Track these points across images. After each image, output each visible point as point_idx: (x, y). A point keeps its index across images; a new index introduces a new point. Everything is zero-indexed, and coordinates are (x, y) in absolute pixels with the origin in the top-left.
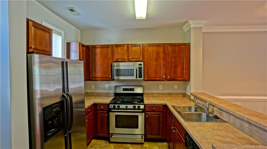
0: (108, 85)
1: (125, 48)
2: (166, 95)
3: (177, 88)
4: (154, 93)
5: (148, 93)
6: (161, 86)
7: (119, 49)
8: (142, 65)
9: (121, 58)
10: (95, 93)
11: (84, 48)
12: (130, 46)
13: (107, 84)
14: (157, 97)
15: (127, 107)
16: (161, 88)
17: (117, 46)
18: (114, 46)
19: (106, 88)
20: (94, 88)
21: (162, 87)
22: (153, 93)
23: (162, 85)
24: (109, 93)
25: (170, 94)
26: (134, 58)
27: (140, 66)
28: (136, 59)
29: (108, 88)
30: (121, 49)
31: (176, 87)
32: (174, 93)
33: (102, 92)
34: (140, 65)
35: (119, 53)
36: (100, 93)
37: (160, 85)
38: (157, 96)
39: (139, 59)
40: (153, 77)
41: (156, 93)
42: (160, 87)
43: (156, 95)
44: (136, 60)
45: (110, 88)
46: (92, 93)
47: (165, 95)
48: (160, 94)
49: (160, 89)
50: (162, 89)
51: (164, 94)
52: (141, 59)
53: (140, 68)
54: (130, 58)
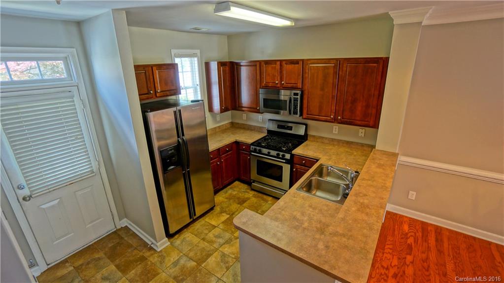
1: (278, 66)
2: (343, 143)
3: (363, 136)
5: (314, 136)
6: (336, 128)
7: (270, 67)
8: (298, 96)
9: (272, 81)
10: (246, 125)
11: (227, 67)
12: (284, 62)
13: (260, 115)
14: (327, 144)
15: (269, 153)
17: (267, 62)
18: (263, 63)
20: (245, 119)
21: (337, 130)
22: (323, 138)
24: (263, 127)
25: (349, 143)
26: (290, 82)
27: (295, 97)
28: (292, 85)
29: (261, 121)
30: (272, 68)
31: (362, 133)
32: (357, 144)
34: (296, 94)
35: (269, 75)
36: (252, 126)
38: (328, 142)
39: (297, 83)
40: (315, 114)
41: (326, 138)
42: (334, 130)
43: (326, 141)
45: (263, 121)
46: (244, 124)
47: (341, 144)
48: (333, 140)
49: (334, 132)
50: (337, 132)
51: (339, 141)
52: (300, 86)
53: (296, 100)
54: (283, 82)
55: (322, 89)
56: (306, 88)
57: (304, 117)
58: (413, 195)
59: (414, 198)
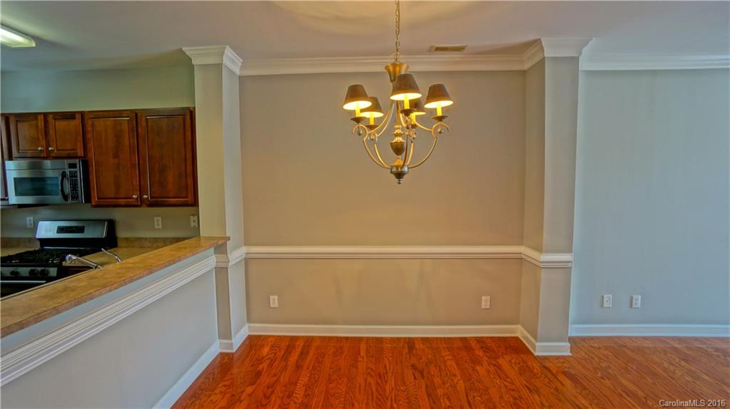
0: (32, 218)
1: (41, 122)
4: (142, 238)
5: (127, 239)
6: (158, 221)
7: (26, 126)
12: (51, 117)
13: (29, 216)
14: (149, 247)
16: (158, 225)
19: (28, 226)
21: (160, 222)
22: (140, 239)
23: (160, 219)
26: (64, 148)
27: (72, 170)
28: (68, 152)
29: (32, 227)
30: (32, 126)
33: (18, 236)
34: (73, 166)
35: (25, 137)
36: (12, 238)
37: (156, 218)
39: (74, 150)
40: (110, 197)
41: (146, 239)
42: (156, 223)
43: (147, 244)
44: (69, 154)
48: (156, 240)
49: (156, 227)
50: (160, 227)
51: (165, 240)
52: (80, 152)
53: (73, 175)
54: (50, 149)
55: (116, 156)
56: (92, 155)
57: (93, 204)
58: (274, 301)
59: (276, 305)
